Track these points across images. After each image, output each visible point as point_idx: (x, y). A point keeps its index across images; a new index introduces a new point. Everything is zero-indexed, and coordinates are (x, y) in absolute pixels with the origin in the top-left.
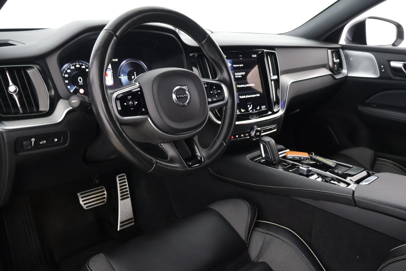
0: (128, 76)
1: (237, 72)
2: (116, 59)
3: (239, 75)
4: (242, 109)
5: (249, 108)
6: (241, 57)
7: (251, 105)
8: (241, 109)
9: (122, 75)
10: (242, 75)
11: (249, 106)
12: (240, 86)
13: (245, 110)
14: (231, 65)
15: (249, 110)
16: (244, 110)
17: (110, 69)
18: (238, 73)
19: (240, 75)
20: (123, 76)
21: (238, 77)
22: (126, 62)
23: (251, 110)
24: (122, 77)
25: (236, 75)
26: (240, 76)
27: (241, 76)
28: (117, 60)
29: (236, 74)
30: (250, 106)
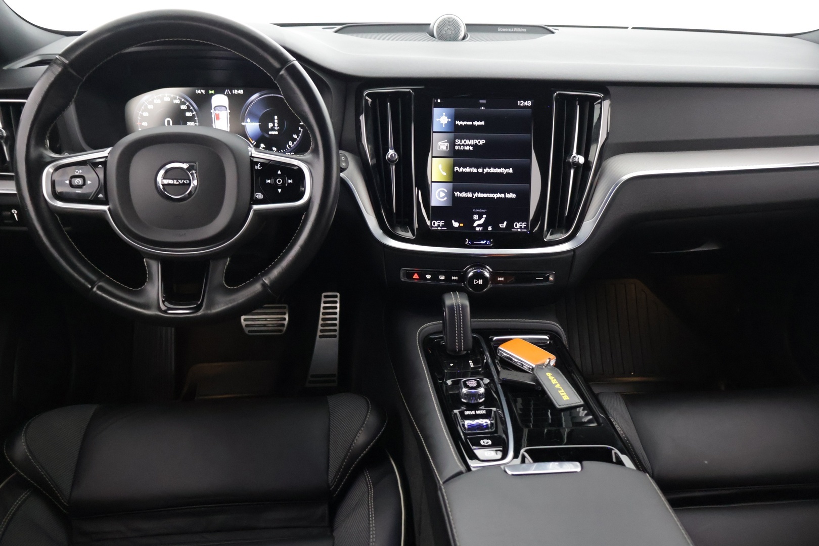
0: (259, 123)
1: (461, 138)
2: (240, 90)
3: (467, 145)
4: (455, 222)
5: (476, 220)
6: (483, 105)
7: (484, 216)
8: (453, 221)
9: (249, 120)
10: (475, 146)
11: (476, 217)
12: (461, 170)
13: (462, 225)
14: (450, 120)
15: (475, 225)
16: (460, 223)
17: (225, 108)
18: (463, 142)
19: (469, 145)
20: (251, 122)
21: (462, 148)
22: (260, 96)
23: (479, 226)
24: (248, 122)
25: (459, 145)
26: (467, 148)
27: (471, 148)
28: (241, 92)
29: (458, 142)
30: (480, 219)
